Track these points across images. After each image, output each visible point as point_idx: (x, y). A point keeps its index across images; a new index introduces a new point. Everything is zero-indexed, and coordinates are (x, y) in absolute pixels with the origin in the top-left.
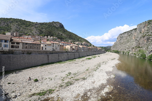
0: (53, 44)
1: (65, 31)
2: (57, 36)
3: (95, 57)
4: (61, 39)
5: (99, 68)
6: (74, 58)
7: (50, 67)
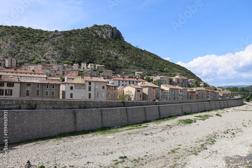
0: (90, 83)
1: (126, 48)
2: (104, 62)
3: (207, 117)
4: (115, 69)
5: (208, 146)
6: (143, 119)
7: (78, 141)
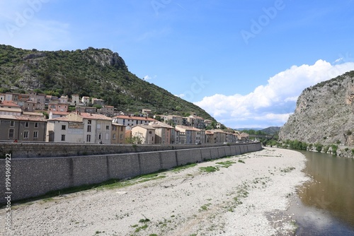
0: (90, 121)
1: (129, 79)
2: (102, 95)
3: (229, 164)
4: (117, 104)
5: (242, 200)
6: (158, 167)
7: (78, 202)
